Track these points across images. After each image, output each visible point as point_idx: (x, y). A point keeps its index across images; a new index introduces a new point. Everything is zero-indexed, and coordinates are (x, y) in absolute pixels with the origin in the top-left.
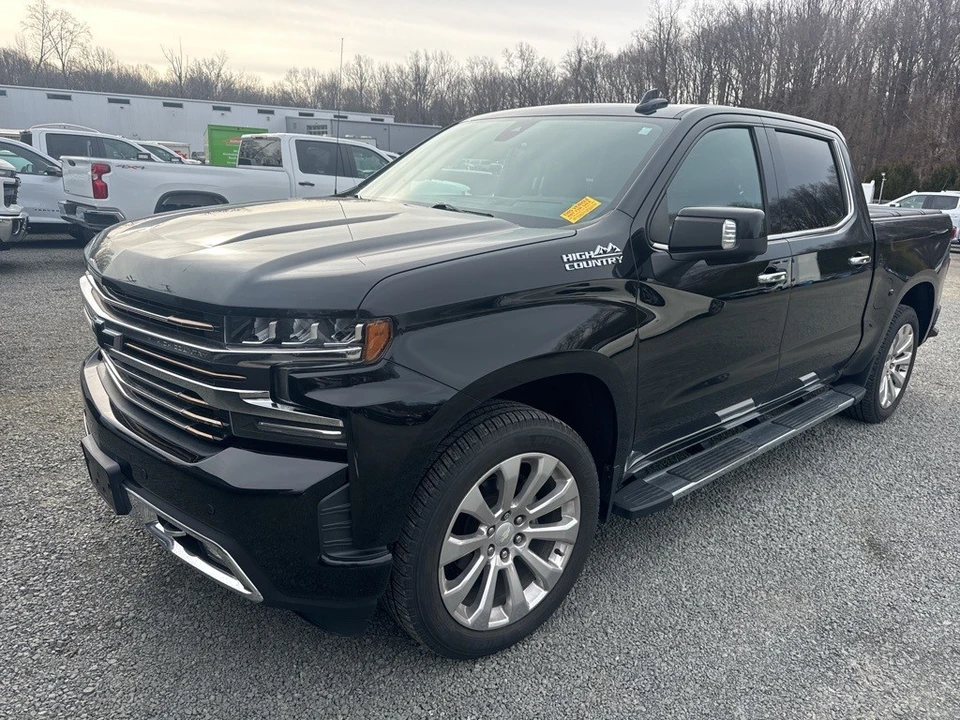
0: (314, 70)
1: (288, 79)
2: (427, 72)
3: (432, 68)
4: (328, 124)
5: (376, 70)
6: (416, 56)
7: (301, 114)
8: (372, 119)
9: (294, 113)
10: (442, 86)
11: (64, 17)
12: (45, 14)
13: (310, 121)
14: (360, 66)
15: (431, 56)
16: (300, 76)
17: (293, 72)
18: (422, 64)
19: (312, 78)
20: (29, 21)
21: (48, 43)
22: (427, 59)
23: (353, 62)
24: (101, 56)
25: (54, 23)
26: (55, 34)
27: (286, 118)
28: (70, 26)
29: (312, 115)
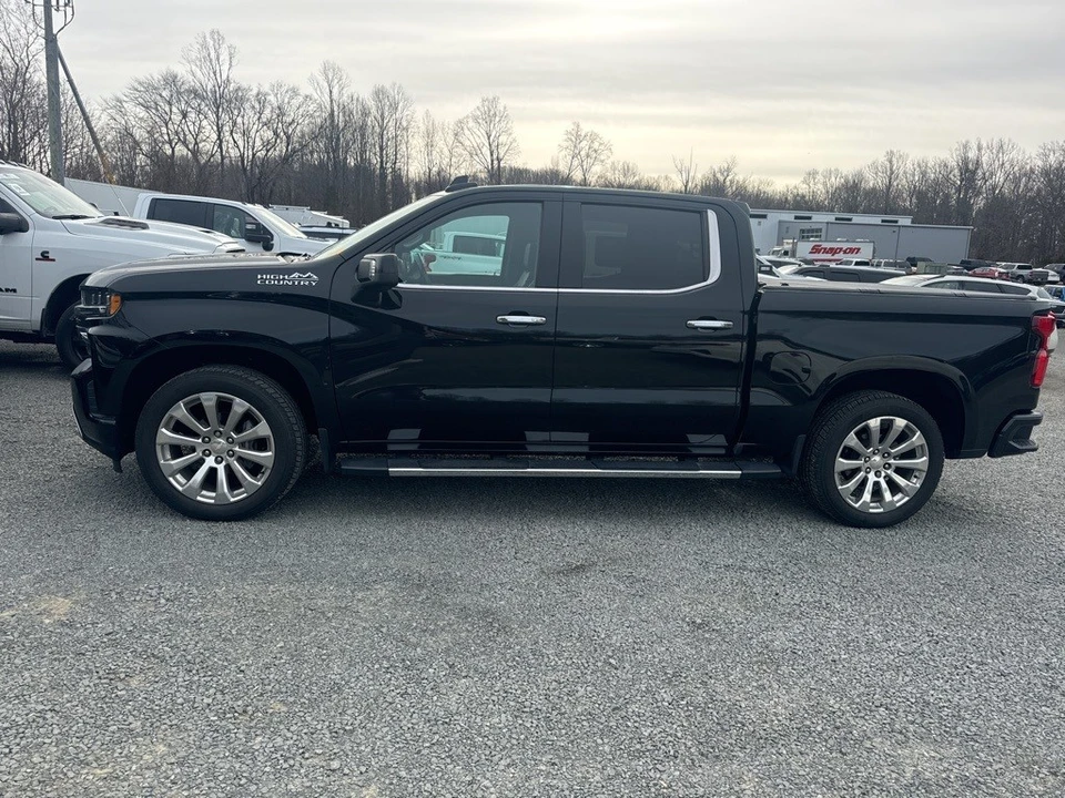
0: (837, 170)
1: (804, 182)
2: (978, 163)
3: (984, 159)
4: (824, 227)
5: (909, 165)
6: (965, 147)
7: (796, 218)
8: (883, 221)
9: (788, 216)
10: (999, 178)
11: (593, 137)
12: (578, 136)
13: (805, 225)
14: (891, 162)
15: (985, 145)
16: (820, 178)
17: (812, 174)
18: (972, 155)
19: (833, 179)
20: (565, 144)
21: (576, 162)
22: (980, 149)
23: (882, 159)
24: (627, 171)
25: (584, 143)
26: (583, 153)
27: (780, 222)
28: (596, 145)
29: (810, 218)
